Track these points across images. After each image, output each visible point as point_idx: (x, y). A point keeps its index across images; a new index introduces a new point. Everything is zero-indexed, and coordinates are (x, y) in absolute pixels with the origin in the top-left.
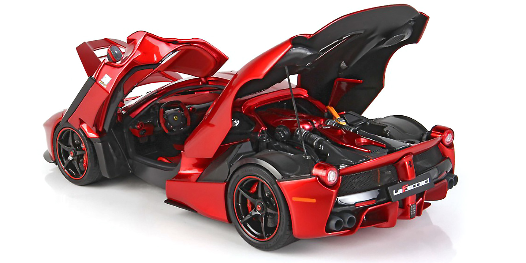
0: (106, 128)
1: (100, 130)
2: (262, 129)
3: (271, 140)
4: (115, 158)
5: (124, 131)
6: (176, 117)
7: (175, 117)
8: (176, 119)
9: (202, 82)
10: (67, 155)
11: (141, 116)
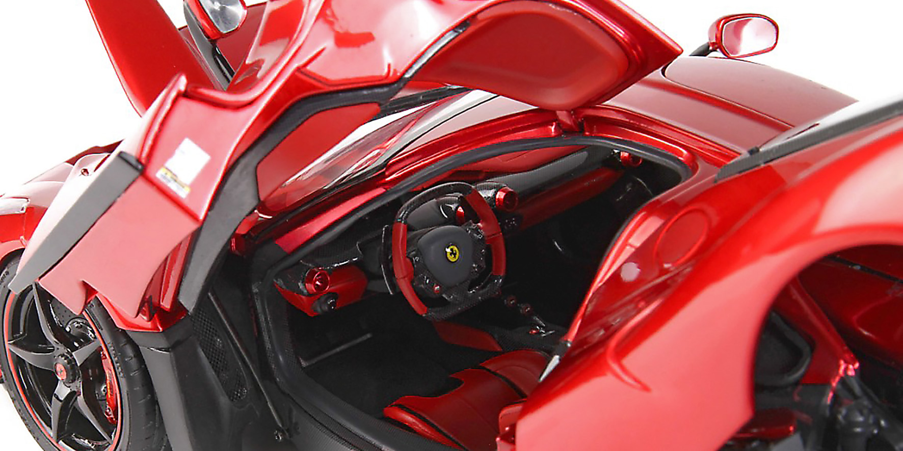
0: (189, 301)
1: (166, 304)
2: (841, 371)
3: (883, 423)
4: (224, 400)
5: (255, 290)
6: (452, 250)
7: (448, 250)
8: (452, 258)
9: (560, 125)
10: (48, 380)
11: (319, 249)
